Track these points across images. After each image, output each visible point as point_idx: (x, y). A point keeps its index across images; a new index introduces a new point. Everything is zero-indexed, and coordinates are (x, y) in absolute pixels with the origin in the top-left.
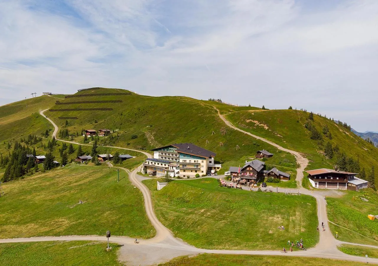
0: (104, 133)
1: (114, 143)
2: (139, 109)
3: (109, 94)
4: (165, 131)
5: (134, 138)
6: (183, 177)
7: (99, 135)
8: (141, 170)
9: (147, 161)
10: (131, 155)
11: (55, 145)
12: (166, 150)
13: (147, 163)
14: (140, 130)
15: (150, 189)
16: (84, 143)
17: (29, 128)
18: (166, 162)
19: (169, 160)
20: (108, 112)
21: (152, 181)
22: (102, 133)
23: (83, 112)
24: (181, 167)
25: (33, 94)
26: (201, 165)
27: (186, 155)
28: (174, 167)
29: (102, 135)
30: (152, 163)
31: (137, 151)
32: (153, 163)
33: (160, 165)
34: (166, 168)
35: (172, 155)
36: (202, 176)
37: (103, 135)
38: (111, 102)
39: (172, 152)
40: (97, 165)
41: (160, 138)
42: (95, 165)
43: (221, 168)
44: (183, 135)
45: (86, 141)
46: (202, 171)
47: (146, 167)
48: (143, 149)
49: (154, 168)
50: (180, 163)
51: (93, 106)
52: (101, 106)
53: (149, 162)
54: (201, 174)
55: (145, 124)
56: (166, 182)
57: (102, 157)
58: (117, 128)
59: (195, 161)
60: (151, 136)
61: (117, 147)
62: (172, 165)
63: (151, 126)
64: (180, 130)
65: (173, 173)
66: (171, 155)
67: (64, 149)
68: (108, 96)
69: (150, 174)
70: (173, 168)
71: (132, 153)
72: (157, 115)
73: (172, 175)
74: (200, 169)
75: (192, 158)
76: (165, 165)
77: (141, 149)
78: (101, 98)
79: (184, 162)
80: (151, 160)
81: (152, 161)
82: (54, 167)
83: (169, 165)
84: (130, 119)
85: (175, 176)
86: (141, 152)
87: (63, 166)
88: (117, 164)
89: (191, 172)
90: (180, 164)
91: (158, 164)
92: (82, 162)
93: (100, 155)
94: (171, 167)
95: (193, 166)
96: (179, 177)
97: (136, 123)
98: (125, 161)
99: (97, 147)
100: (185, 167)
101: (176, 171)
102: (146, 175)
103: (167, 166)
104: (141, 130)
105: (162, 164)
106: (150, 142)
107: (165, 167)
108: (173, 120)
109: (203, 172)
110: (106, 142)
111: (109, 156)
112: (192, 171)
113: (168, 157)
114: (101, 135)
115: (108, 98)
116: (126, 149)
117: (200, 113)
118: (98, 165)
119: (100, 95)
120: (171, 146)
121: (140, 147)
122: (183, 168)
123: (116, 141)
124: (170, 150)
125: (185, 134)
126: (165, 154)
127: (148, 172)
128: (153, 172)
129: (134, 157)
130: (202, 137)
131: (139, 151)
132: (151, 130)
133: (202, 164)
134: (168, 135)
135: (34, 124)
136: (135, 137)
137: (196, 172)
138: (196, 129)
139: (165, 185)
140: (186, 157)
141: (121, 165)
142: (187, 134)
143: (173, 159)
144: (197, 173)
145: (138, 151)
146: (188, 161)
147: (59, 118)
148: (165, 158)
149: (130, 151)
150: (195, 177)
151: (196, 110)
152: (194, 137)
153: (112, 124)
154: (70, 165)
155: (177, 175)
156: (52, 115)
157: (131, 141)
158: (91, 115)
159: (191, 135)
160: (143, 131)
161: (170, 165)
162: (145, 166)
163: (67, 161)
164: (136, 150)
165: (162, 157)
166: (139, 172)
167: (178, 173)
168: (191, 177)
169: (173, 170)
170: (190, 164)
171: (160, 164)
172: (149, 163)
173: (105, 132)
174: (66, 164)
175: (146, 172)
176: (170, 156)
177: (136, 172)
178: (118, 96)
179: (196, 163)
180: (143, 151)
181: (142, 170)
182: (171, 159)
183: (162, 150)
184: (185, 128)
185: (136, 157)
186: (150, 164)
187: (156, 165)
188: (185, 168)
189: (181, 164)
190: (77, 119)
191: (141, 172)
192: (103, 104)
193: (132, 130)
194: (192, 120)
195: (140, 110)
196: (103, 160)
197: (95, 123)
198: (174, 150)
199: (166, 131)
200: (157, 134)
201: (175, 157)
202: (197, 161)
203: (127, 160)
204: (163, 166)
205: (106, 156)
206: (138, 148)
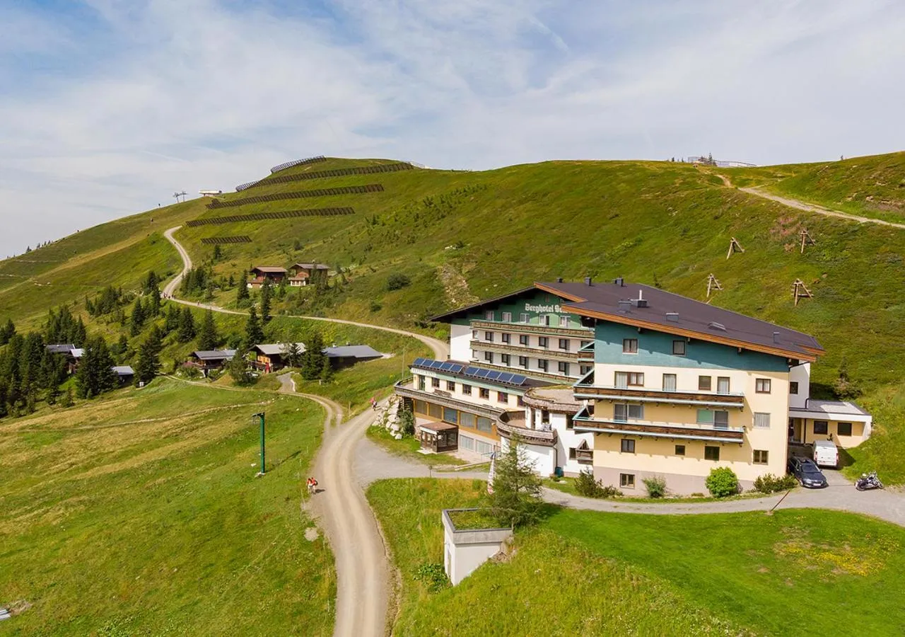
0: (308, 276)
1: (329, 304)
2: (429, 203)
3: (349, 172)
4: (511, 259)
5: (397, 288)
6: (615, 483)
7: (294, 281)
8: (387, 415)
9: (413, 370)
10: (377, 347)
11: (154, 316)
12: (507, 317)
13: (415, 385)
14: (421, 260)
15: (397, 561)
16: (238, 307)
17: (124, 271)
18: (504, 382)
19: (523, 368)
20: (338, 219)
21: (422, 491)
22: (302, 276)
23: (270, 222)
24: (604, 415)
25: (177, 195)
26: (753, 411)
27: (641, 338)
28: (556, 412)
29: (302, 281)
30: (436, 382)
31: (400, 332)
32: (443, 386)
33: (475, 398)
34: (505, 417)
35: (544, 341)
36: (758, 485)
37: (304, 282)
38: (352, 192)
39: (543, 323)
40: (241, 384)
41: (491, 282)
42: (235, 384)
43: (868, 428)
44: (584, 269)
45: (244, 301)
46: (757, 453)
47: (409, 406)
48: (424, 326)
49: (447, 409)
50: (598, 391)
51: (300, 204)
52: (323, 202)
53: (422, 377)
54: (747, 473)
55: (441, 241)
56: (503, 525)
57: (267, 353)
58: (353, 260)
59: (704, 382)
60: (459, 277)
61: (334, 320)
62: (541, 403)
63: (461, 245)
64: (571, 253)
65: (552, 452)
66: (534, 343)
67: (172, 328)
68: (345, 178)
69: (425, 443)
70: (545, 420)
71: (383, 340)
72: (485, 211)
73: (540, 463)
74: (740, 435)
75: (684, 360)
76: (503, 397)
77: (416, 324)
78: (328, 183)
79: (622, 385)
80: (431, 370)
81: (435, 375)
82: (112, 389)
83: (525, 400)
84: (397, 232)
85: (558, 472)
86: (414, 335)
87: (141, 384)
88: (312, 384)
89: (679, 458)
90: (600, 400)
91: (467, 390)
92: (203, 371)
93: (262, 347)
94: (539, 414)
95: (693, 414)
96: (588, 487)
97: (414, 242)
98: (350, 369)
99: (271, 318)
100: (631, 421)
101: (570, 440)
102: (407, 446)
103: (512, 405)
104: (426, 261)
105: (484, 393)
106: (454, 301)
107: (503, 407)
108: (540, 223)
109: (761, 457)
110: (303, 302)
111: (294, 349)
112: (680, 451)
113: (520, 354)
114: (298, 281)
115: (346, 181)
116: (363, 325)
117: (649, 192)
118: (245, 386)
119: (325, 174)
120: (534, 295)
121: (415, 318)
122: (621, 426)
123: (337, 299)
124: (533, 314)
125: (590, 266)
126: (506, 337)
127: (418, 430)
128: (440, 432)
129: (387, 356)
130: (673, 272)
131: (409, 334)
132: (458, 260)
133: (756, 403)
134: (522, 271)
135: (141, 259)
136: (398, 283)
137: (712, 453)
138: (639, 241)
139: (493, 551)
140: (641, 353)
141: (327, 385)
142: (599, 266)
143: (544, 364)
144: (722, 464)
145: (404, 333)
146: (653, 379)
147: (204, 241)
148: (506, 359)
149: (377, 331)
150: (707, 494)
151: (629, 182)
152: (633, 275)
153: (342, 251)
154: (165, 380)
155: (573, 468)
156: (190, 236)
157: (387, 299)
158: (291, 229)
159: (616, 267)
160: (432, 264)
161: (532, 402)
162: (405, 398)
163: (157, 368)
164: (400, 328)
165: (489, 356)
166: (377, 427)
167: (581, 453)
168: (672, 489)
169: (550, 436)
170: (668, 399)
171: (475, 391)
172: (422, 385)
173: (309, 271)
174: (154, 376)
175: (410, 430)
176: (532, 350)
177: (365, 427)
178: (373, 175)
179: (714, 391)
180: (421, 333)
181: (392, 418)
182: (533, 367)
183: (490, 317)
184: (591, 246)
185: (393, 355)
186: (429, 388)
187: (458, 394)
188: (632, 427)
189: (605, 396)
190: (251, 241)
191: (388, 425)
192: (329, 198)
193: (397, 262)
194: (617, 215)
195: (433, 205)
196: (270, 365)
197: (296, 250)
198: (552, 316)
199: (516, 260)
200: (479, 272)
201: (556, 353)
202: (720, 379)
203: (358, 366)
204: (493, 401)
205: (281, 351)
206: (408, 322)
